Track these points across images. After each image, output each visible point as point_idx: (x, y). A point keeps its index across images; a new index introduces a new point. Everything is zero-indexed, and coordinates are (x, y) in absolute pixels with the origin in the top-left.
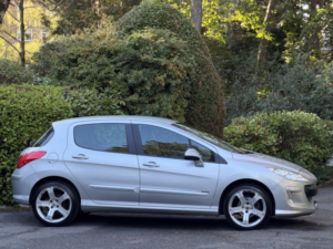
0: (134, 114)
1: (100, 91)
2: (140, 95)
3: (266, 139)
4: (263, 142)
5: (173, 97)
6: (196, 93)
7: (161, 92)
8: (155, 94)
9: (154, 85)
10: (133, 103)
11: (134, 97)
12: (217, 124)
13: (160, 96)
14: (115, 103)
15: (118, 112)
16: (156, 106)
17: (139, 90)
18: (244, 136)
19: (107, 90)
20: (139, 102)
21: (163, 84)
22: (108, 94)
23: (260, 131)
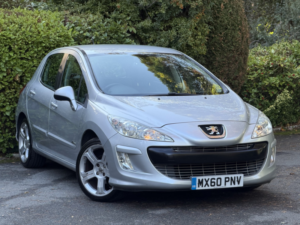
0: (146, 44)
1: (105, 16)
2: (153, 21)
3: (292, 71)
4: (289, 74)
5: (193, 22)
6: (217, 18)
7: (179, 16)
8: (171, 18)
9: (170, 8)
10: (145, 30)
11: (147, 23)
12: (241, 54)
13: (178, 20)
14: (124, 29)
15: (128, 40)
16: (173, 33)
17: (151, 14)
18: (268, 68)
19: (114, 15)
20: (152, 29)
21: (182, 6)
22: (115, 19)
23: (286, 61)
